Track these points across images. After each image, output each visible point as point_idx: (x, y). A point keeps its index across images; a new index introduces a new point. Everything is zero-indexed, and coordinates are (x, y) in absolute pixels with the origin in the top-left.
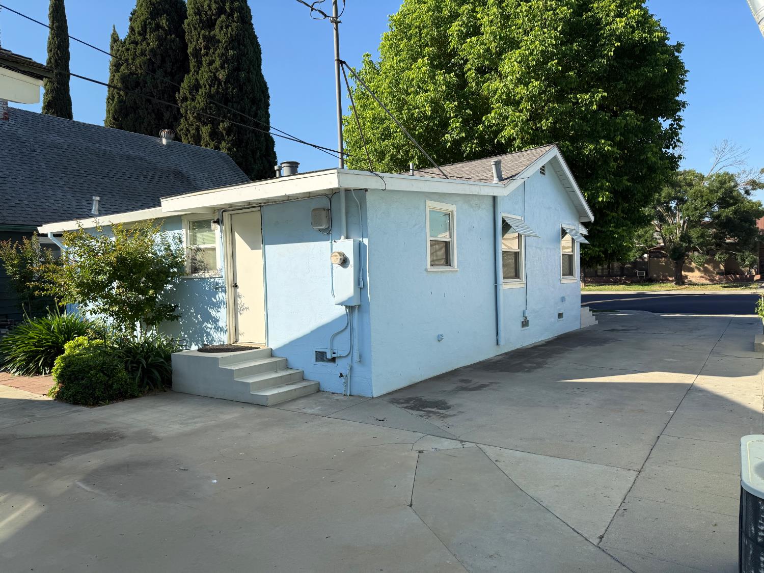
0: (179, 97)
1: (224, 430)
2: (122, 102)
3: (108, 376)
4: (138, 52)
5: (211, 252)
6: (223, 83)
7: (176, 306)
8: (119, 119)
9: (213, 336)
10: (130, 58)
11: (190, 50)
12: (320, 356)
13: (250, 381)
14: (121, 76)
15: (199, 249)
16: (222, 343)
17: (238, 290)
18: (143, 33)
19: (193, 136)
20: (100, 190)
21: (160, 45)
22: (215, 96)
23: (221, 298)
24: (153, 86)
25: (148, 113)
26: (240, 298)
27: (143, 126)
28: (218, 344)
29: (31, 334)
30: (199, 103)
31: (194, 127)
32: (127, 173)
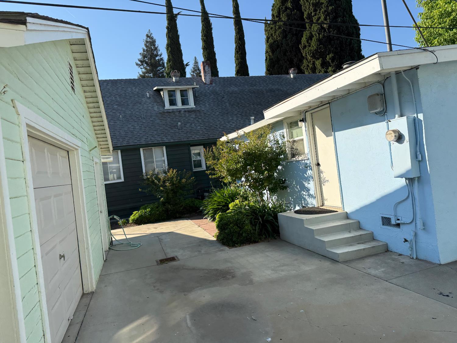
0: (301, 48)
1: (298, 282)
2: (271, 59)
3: (240, 228)
4: (277, 27)
5: (301, 142)
6: (327, 30)
7: (285, 180)
8: (270, 70)
9: (308, 201)
10: (273, 32)
11: (305, 16)
12: (386, 221)
13: (326, 239)
14: (269, 44)
15: (294, 141)
16: (313, 206)
17: (321, 168)
18: (278, 16)
19: (311, 69)
20: (255, 112)
21: (288, 19)
22: (323, 40)
23: (310, 174)
24: (286, 45)
25: (285, 62)
26: (322, 173)
27: (283, 71)
28: (311, 207)
29: (215, 199)
30: (313, 47)
31: (311, 63)
32: (270, 100)
